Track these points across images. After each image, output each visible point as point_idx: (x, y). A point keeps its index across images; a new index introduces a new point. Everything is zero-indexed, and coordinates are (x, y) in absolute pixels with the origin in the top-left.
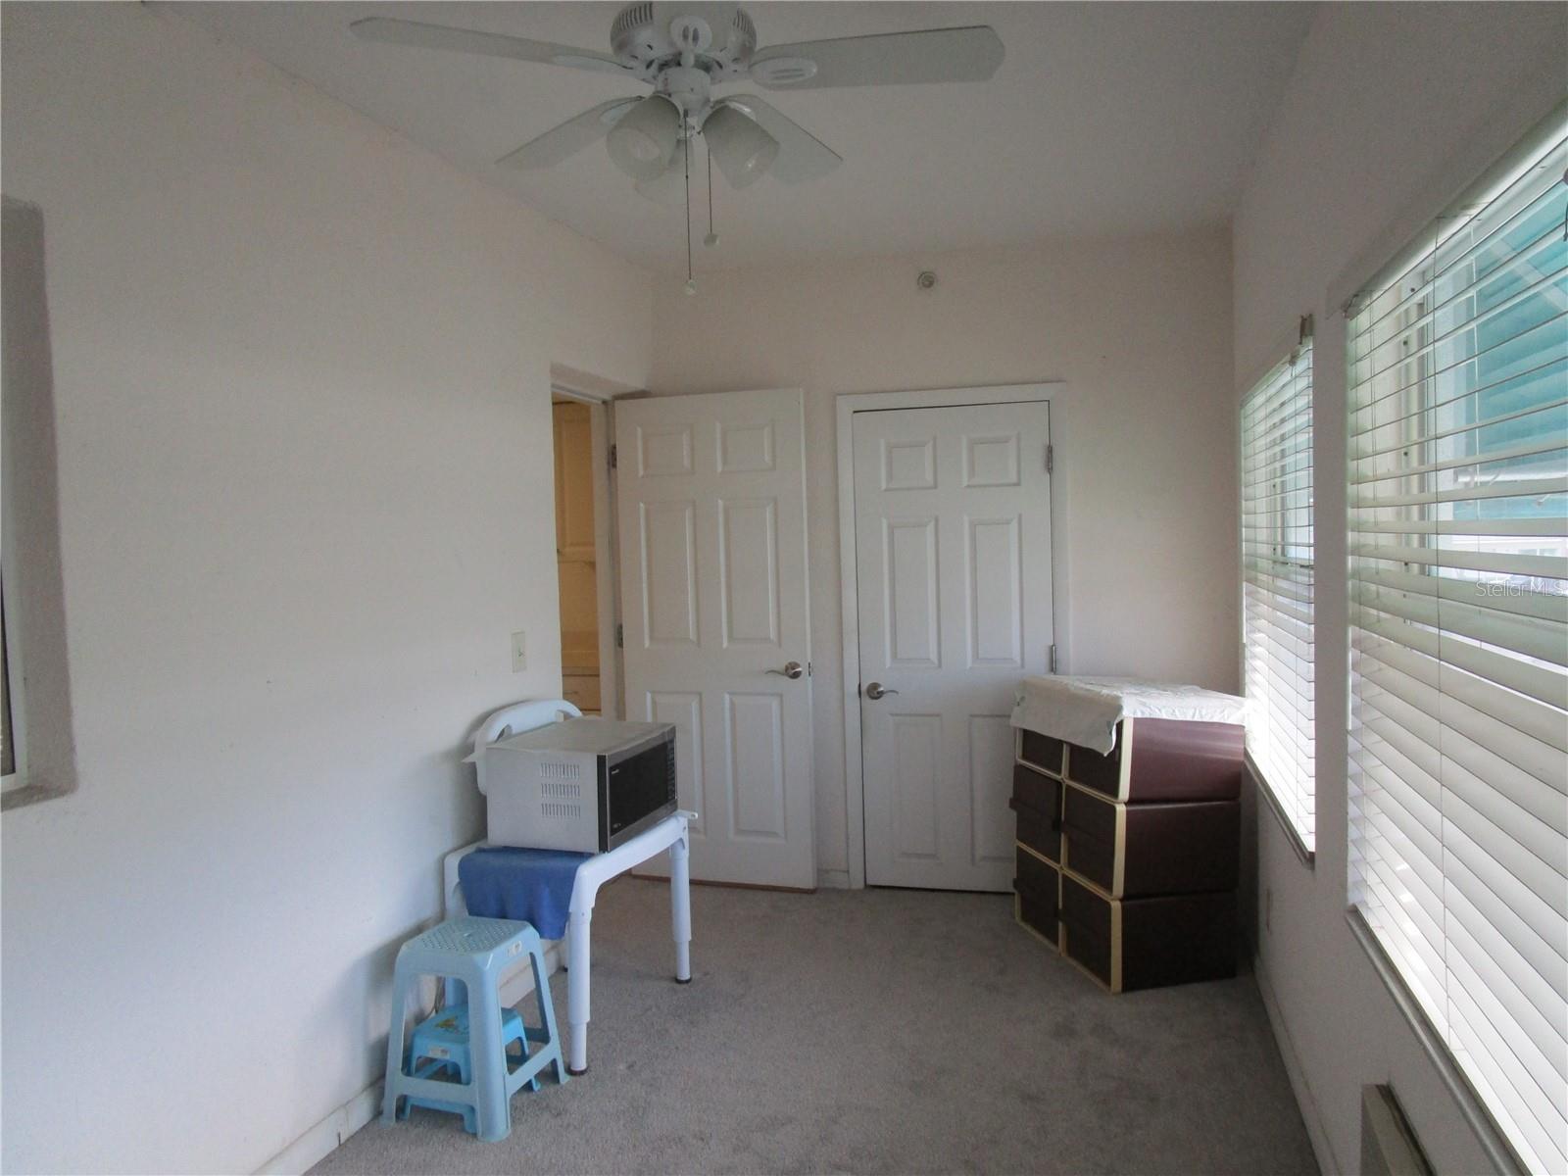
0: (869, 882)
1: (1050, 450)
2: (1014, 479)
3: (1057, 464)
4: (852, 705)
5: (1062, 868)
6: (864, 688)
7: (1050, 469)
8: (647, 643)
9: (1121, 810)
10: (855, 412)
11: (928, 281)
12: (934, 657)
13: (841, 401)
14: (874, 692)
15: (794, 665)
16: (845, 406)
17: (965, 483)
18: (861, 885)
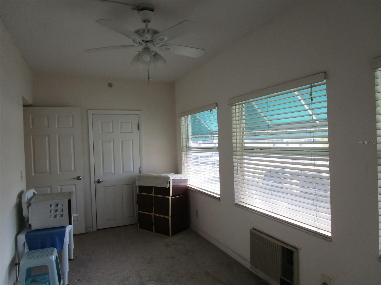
0: (98, 228)
1: (138, 125)
2: (131, 131)
3: (140, 128)
4: (93, 185)
5: (153, 214)
6: (96, 181)
7: (139, 129)
8: (33, 174)
9: (170, 198)
10: (93, 114)
11: (110, 85)
12: (113, 172)
13: (89, 112)
14: (99, 182)
15: (79, 177)
16: (90, 113)
17: (120, 132)
18: (96, 230)
